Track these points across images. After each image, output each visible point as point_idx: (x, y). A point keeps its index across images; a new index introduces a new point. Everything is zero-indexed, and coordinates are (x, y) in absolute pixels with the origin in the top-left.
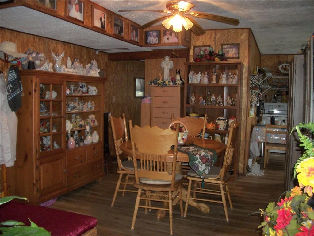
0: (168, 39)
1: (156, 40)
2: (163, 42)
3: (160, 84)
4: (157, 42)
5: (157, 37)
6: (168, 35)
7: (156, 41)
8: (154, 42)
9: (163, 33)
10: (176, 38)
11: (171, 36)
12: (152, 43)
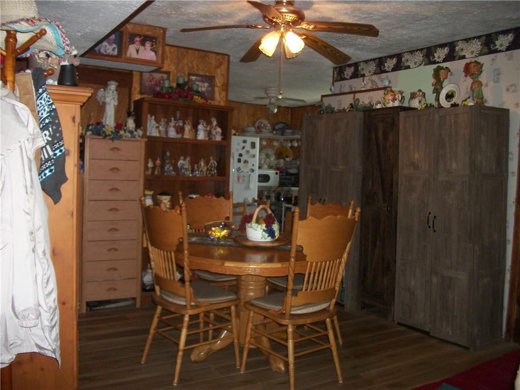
0: (138, 51)
1: (112, 47)
2: (128, 55)
3: (109, 135)
4: (116, 53)
5: (114, 43)
6: (137, 43)
7: (114, 49)
8: (108, 52)
9: (129, 38)
10: (153, 54)
11: (144, 48)
12: (105, 53)
